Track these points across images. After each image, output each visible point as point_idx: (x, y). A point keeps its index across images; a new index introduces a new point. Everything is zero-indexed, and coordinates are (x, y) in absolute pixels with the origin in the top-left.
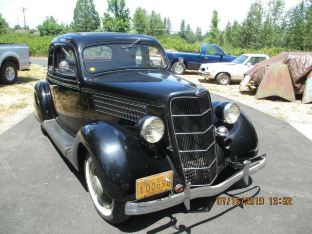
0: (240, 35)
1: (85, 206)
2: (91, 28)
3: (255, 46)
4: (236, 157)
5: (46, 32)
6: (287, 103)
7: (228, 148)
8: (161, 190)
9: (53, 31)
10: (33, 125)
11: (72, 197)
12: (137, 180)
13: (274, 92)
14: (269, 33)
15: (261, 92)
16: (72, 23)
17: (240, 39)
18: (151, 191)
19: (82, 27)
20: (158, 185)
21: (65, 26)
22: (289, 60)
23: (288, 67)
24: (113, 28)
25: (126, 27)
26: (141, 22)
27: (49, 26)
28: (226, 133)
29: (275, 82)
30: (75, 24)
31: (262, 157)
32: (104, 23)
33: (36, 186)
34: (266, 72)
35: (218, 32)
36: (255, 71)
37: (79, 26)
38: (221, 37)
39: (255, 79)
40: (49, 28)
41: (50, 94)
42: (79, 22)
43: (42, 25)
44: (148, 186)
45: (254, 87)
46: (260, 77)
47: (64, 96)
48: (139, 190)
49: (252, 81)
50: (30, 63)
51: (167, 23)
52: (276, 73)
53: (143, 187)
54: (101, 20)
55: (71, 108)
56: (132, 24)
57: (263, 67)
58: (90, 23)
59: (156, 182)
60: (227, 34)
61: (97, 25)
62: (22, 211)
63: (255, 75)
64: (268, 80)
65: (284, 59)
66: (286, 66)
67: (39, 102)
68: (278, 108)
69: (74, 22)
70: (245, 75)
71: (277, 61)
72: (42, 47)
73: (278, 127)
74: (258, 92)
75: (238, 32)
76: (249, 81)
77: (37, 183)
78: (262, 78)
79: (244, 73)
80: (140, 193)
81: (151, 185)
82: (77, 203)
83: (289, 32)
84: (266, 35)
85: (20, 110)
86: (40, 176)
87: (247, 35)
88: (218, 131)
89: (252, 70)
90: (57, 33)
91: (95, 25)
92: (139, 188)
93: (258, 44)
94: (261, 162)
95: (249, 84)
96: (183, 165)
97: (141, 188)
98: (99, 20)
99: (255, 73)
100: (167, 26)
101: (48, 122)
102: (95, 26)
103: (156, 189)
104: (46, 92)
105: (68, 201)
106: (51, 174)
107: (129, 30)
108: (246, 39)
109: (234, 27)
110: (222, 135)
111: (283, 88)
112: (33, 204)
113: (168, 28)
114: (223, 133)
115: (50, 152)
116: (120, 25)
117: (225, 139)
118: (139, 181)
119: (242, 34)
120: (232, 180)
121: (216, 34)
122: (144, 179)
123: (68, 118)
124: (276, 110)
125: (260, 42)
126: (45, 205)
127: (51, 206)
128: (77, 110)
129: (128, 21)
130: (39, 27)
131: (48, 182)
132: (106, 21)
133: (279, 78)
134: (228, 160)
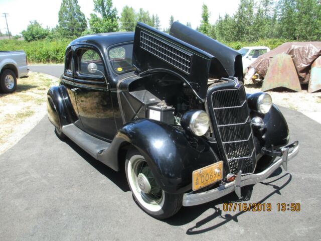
0: (233, 28)
1: (127, 205)
2: (78, 30)
3: (248, 38)
4: (272, 145)
5: (31, 38)
6: (293, 93)
7: (264, 137)
8: (213, 180)
9: (38, 35)
10: (46, 132)
11: (111, 197)
12: (194, 172)
13: (279, 83)
14: (261, 25)
15: (267, 84)
16: (57, 26)
17: (233, 33)
18: (205, 182)
19: (69, 30)
20: (211, 175)
21: (51, 30)
22: (292, 50)
23: (292, 57)
24: (101, 29)
25: (115, 27)
26: (129, 21)
27: (34, 31)
28: (261, 123)
29: (280, 73)
30: (61, 27)
31: (294, 144)
32: (91, 25)
33: (71, 191)
34: (271, 64)
35: (210, 27)
36: (259, 63)
37: (65, 29)
38: (213, 32)
39: (259, 72)
40: (34, 33)
41: (67, 98)
42: (64, 25)
43: (26, 30)
44: (203, 178)
45: (259, 80)
46: (265, 70)
47: (83, 99)
48: (195, 182)
49: (256, 74)
50: (28, 70)
51: (155, 21)
52: (281, 65)
53: (199, 178)
54: (88, 21)
55: (92, 109)
56: (120, 23)
57: (267, 59)
58: (76, 25)
59: (209, 173)
60: (219, 28)
61: (84, 27)
62: (65, 216)
63: (260, 67)
64: (273, 72)
65: (287, 50)
66: (290, 56)
67: (55, 107)
68: (287, 99)
69: (59, 25)
70: (248, 68)
71: (280, 52)
72: (31, 53)
73: (292, 117)
74: (264, 84)
75: (230, 25)
76: (253, 74)
77: (71, 187)
78: (267, 70)
79: (248, 66)
80: (196, 184)
81: (205, 176)
82: (118, 203)
83: (281, 23)
84: (258, 27)
85: (27, 119)
86: (72, 180)
87: (239, 28)
88: (253, 122)
89: (256, 62)
90: (43, 38)
91: (82, 27)
92: (195, 179)
93: (252, 36)
94: (295, 149)
95: (254, 77)
96: (227, 156)
97: (197, 179)
98: (86, 21)
99: (259, 65)
100: (155, 23)
101: (67, 127)
102: (81, 29)
103: (209, 180)
104: (61, 96)
105: (109, 202)
106: (82, 178)
107: (118, 30)
108: (238, 32)
109: (226, 21)
110: (257, 124)
111: (288, 78)
112: (74, 208)
113: (158, 26)
114: (258, 123)
115: (74, 157)
116: (108, 25)
117: (261, 129)
118: (195, 173)
119: (234, 28)
120: (272, 168)
121: (207, 28)
122: (199, 170)
123: (89, 120)
124: (285, 101)
125: (253, 35)
126: (86, 207)
127: (93, 208)
128: (98, 111)
129: (116, 21)
130: (23, 32)
131: (81, 185)
132: (93, 22)
133: (284, 69)
134: (264, 149)
